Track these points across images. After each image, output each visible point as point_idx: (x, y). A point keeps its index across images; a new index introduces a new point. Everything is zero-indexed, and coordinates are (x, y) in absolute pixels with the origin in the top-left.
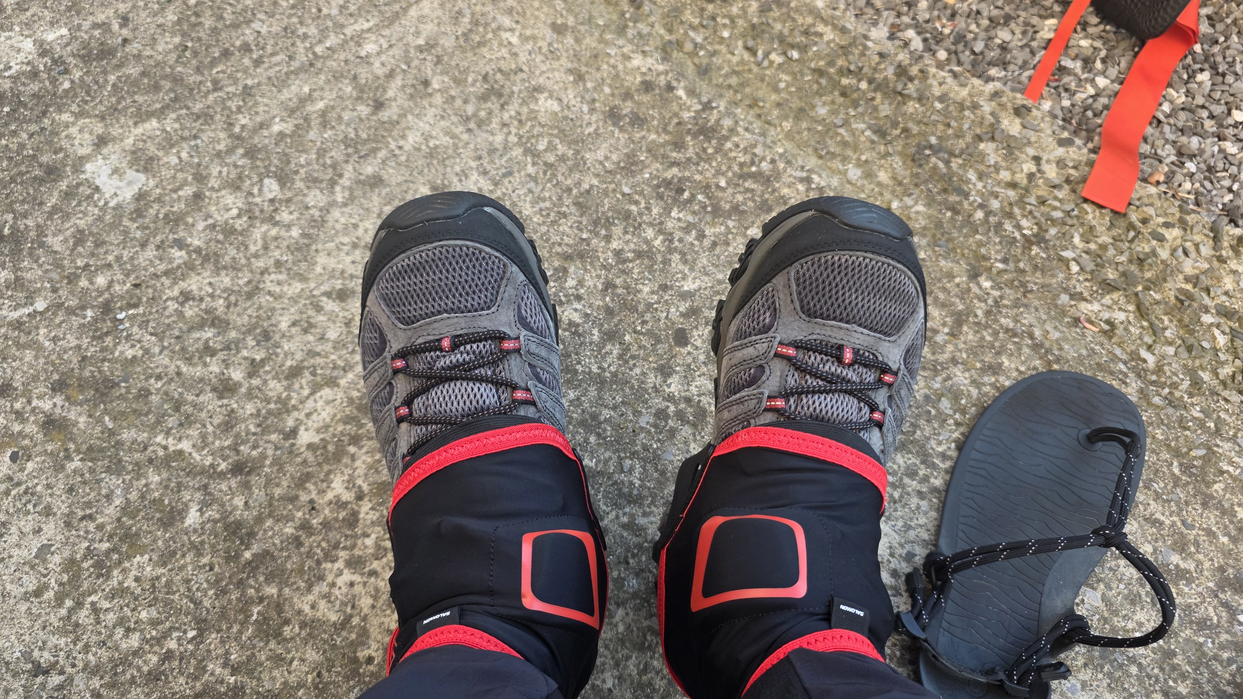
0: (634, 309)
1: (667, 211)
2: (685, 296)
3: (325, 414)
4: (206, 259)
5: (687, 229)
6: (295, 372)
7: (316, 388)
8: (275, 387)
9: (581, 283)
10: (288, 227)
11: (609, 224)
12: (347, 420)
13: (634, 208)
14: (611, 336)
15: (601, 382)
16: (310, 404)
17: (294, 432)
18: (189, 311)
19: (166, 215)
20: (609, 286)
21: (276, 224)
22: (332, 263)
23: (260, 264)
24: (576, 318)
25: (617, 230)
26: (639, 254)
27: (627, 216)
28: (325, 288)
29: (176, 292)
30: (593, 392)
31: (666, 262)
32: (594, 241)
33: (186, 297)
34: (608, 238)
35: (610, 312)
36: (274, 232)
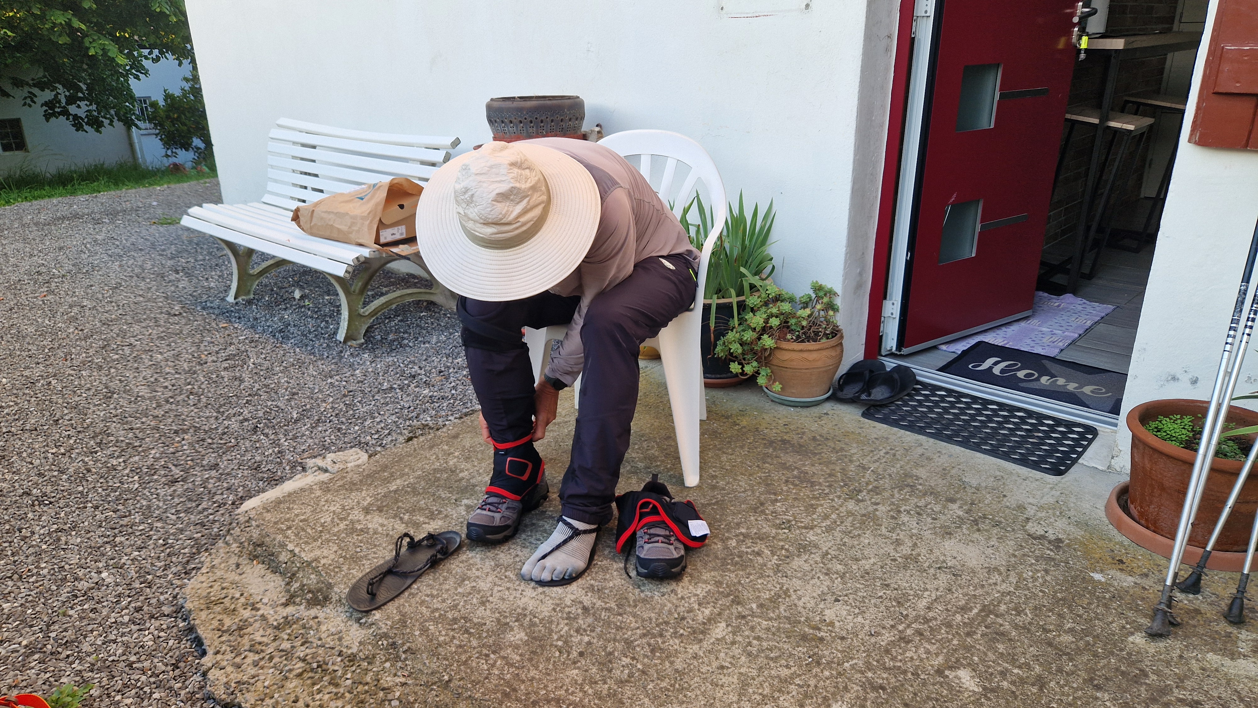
0: (600, 663)
1: (581, 700)
2: (579, 668)
3: (717, 631)
4: (786, 681)
5: (573, 693)
6: (733, 643)
7: (724, 638)
8: (739, 638)
9: (622, 672)
10: (754, 693)
11: (609, 695)
12: (709, 629)
13: (596, 701)
14: (611, 653)
15: (615, 640)
16: (724, 633)
17: (727, 626)
18: (783, 662)
19: (812, 698)
20: (610, 671)
21: (761, 694)
22: (730, 679)
23: (761, 679)
24: (624, 659)
25: (605, 692)
26: (596, 683)
27: (600, 699)
28: (730, 670)
29: (793, 669)
30: (618, 637)
31: (584, 680)
32: (615, 687)
33: (788, 667)
34: (610, 688)
35: (610, 662)
36: (760, 691)
